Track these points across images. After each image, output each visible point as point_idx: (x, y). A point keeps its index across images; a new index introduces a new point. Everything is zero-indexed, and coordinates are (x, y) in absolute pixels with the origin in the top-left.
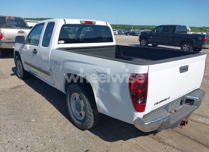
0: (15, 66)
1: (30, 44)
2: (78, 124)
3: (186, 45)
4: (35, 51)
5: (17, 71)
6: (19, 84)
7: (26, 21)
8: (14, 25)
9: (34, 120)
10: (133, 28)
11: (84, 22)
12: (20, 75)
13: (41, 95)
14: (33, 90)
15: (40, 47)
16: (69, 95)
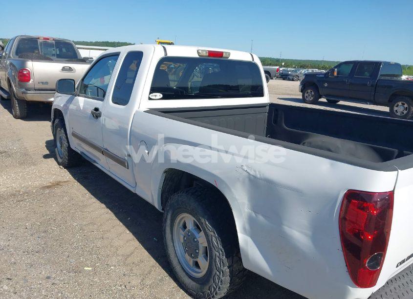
0: (52, 138)
1: (85, 97)
2: (190, 287)
3: (400, 104)
4: (96, 113)
5: (57, 151)
6: (60, 179)
7: (77, 46)
8: (53, 55)
9: (91, 269)
10: (283, 64)
11: (205, 54)
12: (61, 158)
13: (104, 206)
14: (88, 194)
15: (108, 105)
16: (171, 216)
